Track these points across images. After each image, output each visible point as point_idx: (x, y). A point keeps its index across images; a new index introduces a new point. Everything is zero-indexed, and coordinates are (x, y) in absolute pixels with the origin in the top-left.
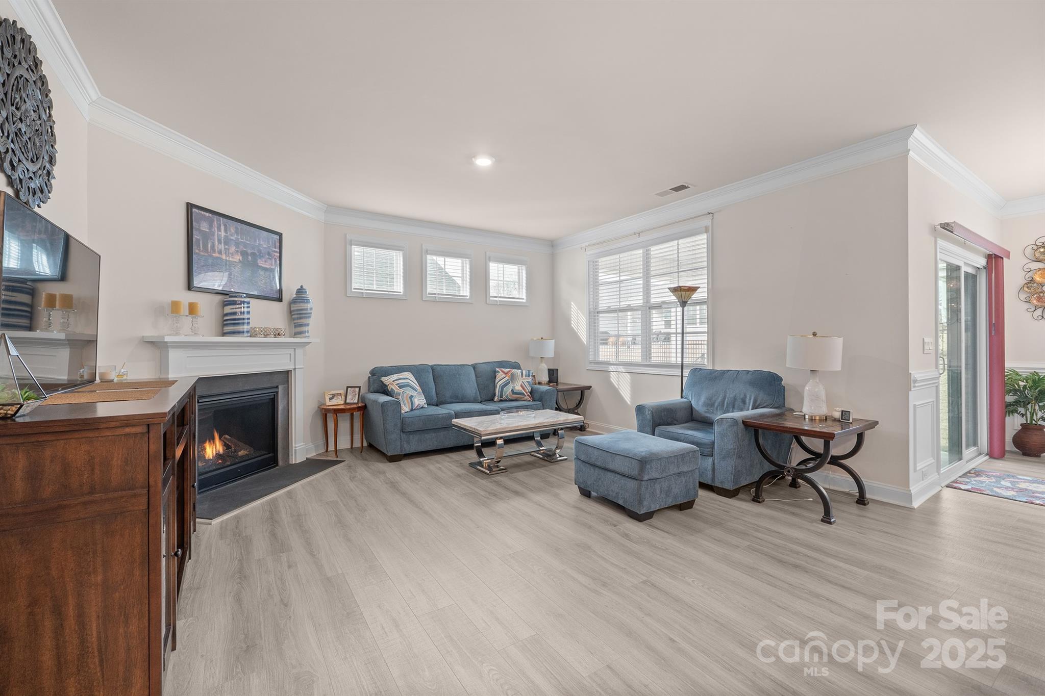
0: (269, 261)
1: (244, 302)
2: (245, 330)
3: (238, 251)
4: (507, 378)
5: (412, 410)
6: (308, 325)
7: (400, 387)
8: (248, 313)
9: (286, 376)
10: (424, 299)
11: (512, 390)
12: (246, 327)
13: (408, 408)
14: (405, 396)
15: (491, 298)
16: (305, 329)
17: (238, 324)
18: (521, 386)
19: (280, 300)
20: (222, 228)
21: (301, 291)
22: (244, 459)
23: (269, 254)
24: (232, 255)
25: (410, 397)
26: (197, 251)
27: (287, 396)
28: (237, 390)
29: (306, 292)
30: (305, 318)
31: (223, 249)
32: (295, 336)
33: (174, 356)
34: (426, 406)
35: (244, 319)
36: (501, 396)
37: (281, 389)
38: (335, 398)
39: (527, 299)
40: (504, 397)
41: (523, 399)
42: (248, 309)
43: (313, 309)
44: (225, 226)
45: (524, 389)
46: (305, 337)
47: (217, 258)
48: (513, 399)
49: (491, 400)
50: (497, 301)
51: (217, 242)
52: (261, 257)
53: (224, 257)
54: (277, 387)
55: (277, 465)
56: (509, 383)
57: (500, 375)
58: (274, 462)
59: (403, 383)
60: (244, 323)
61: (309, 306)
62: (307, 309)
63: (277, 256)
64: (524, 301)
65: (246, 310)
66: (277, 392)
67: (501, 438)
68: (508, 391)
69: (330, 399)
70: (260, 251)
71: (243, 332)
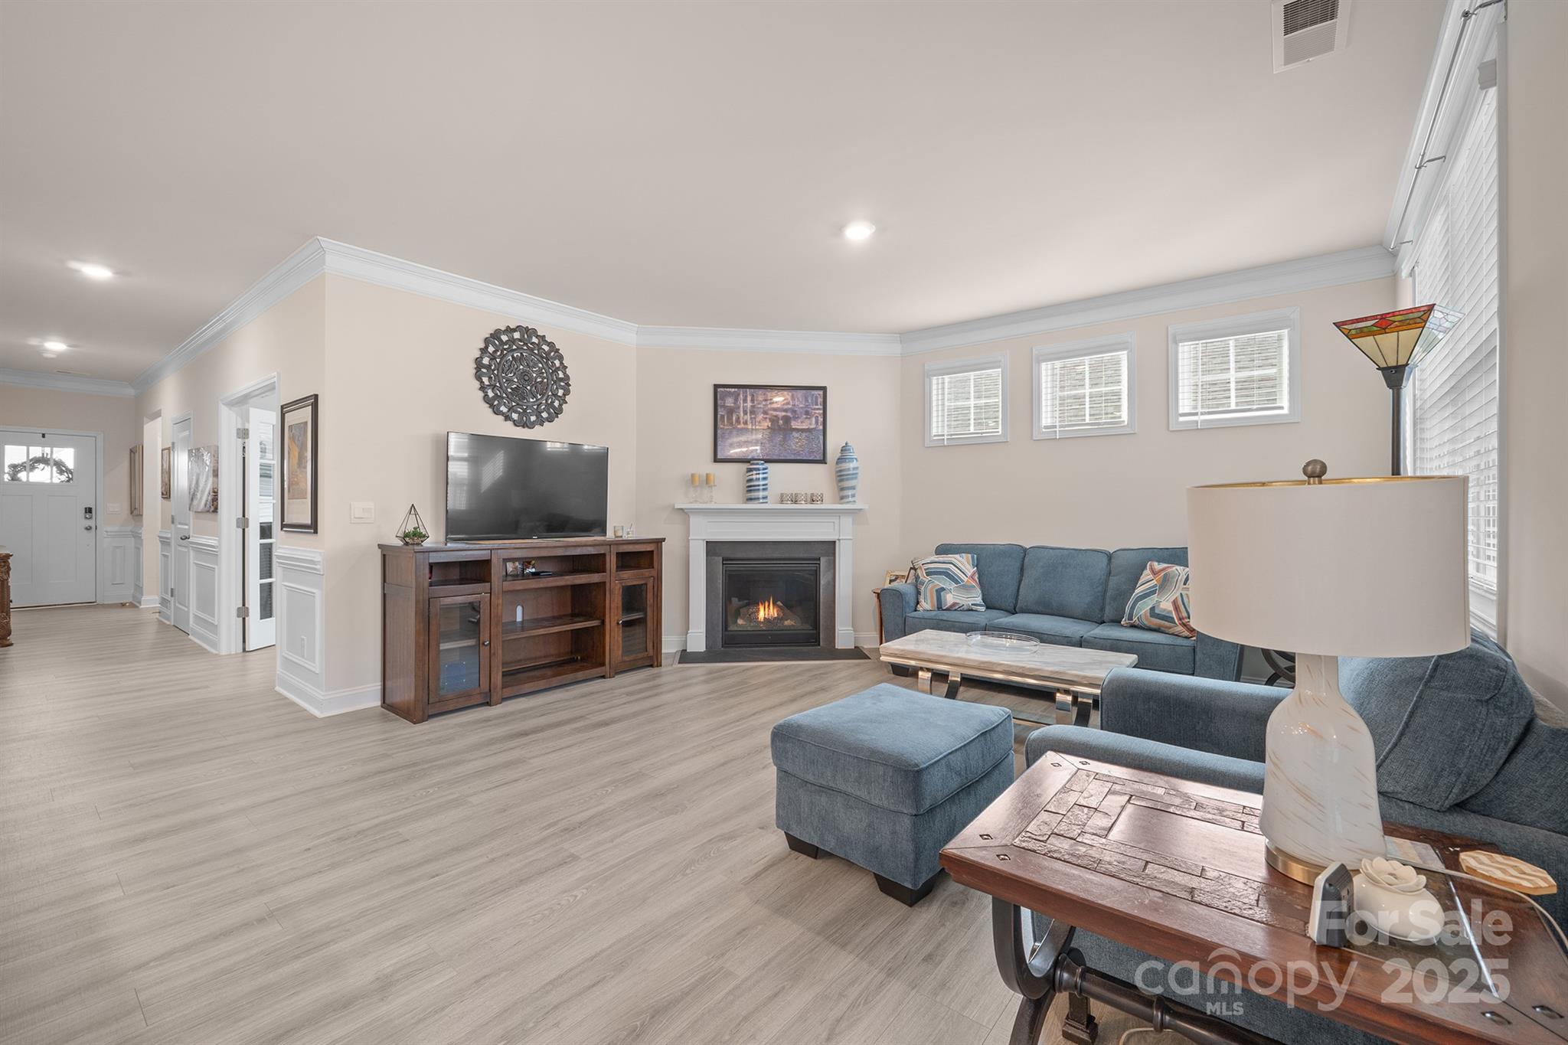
0: (808, 421)
1: (759, 469)
2: (761, 496)
3: (766, 418)
4: (1154, 582)
5: (940, 608)
6: (853, 488)
7: (928, 574)
8: (765, 479)
9: (830, 547)
10: (1035, 438)
11: (1153, 609)
12: (761, 494)
13: (929, 602)
14: (930, 586)
15: (1181, 419)
16: (850, 493)
17: (754, 490)
18: (1175, 603)
19: (823, 461)
20: (749, 398)
21: (844, 449)
22: (788, 629)
23: (807, 413)
24: (759, 422)
25: (937, 591)
26: (722, 426)
27: (832, 571)
28: (764, 556)
29: (849, 450)
30: (848, 479)
31: (749, 419)
32: (842, 501)
33: (694, 520)
34: (983, 609)
35: (759, 485)
36: (1130, 618)
37: (823, 560)
38: (898, 581)
39: (1290, 407)
40: (1135, 619)
41: (1171, 631)
42: (765, 475)
43: (860, 469)
44: (753, 396)
45: (1176, 608)
46: (848, 502)
47: (742, 429)
48: (1153, 626)
49: (1116, 622)
50: (1197, 422)
51: (742, 414)
52: (796, 418)
53: (750, 427)
54: (819, 559)
55: (819, 645)
56: (1154, 592)
57: (1147, 575)
58: (814, 640)
59: (934, 568)
60: (759, 490)
61: (852, 465)
62: (849, 469)
63: (819, 413)
64: (1285, 411)
65: (761, 476)
66: (819, 564)
67: (928, 670)
68: (1143, 610)
69: (891, 581)
70: (794, 412)
71: (758, 498)
